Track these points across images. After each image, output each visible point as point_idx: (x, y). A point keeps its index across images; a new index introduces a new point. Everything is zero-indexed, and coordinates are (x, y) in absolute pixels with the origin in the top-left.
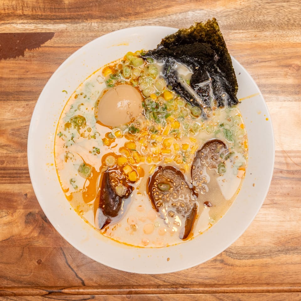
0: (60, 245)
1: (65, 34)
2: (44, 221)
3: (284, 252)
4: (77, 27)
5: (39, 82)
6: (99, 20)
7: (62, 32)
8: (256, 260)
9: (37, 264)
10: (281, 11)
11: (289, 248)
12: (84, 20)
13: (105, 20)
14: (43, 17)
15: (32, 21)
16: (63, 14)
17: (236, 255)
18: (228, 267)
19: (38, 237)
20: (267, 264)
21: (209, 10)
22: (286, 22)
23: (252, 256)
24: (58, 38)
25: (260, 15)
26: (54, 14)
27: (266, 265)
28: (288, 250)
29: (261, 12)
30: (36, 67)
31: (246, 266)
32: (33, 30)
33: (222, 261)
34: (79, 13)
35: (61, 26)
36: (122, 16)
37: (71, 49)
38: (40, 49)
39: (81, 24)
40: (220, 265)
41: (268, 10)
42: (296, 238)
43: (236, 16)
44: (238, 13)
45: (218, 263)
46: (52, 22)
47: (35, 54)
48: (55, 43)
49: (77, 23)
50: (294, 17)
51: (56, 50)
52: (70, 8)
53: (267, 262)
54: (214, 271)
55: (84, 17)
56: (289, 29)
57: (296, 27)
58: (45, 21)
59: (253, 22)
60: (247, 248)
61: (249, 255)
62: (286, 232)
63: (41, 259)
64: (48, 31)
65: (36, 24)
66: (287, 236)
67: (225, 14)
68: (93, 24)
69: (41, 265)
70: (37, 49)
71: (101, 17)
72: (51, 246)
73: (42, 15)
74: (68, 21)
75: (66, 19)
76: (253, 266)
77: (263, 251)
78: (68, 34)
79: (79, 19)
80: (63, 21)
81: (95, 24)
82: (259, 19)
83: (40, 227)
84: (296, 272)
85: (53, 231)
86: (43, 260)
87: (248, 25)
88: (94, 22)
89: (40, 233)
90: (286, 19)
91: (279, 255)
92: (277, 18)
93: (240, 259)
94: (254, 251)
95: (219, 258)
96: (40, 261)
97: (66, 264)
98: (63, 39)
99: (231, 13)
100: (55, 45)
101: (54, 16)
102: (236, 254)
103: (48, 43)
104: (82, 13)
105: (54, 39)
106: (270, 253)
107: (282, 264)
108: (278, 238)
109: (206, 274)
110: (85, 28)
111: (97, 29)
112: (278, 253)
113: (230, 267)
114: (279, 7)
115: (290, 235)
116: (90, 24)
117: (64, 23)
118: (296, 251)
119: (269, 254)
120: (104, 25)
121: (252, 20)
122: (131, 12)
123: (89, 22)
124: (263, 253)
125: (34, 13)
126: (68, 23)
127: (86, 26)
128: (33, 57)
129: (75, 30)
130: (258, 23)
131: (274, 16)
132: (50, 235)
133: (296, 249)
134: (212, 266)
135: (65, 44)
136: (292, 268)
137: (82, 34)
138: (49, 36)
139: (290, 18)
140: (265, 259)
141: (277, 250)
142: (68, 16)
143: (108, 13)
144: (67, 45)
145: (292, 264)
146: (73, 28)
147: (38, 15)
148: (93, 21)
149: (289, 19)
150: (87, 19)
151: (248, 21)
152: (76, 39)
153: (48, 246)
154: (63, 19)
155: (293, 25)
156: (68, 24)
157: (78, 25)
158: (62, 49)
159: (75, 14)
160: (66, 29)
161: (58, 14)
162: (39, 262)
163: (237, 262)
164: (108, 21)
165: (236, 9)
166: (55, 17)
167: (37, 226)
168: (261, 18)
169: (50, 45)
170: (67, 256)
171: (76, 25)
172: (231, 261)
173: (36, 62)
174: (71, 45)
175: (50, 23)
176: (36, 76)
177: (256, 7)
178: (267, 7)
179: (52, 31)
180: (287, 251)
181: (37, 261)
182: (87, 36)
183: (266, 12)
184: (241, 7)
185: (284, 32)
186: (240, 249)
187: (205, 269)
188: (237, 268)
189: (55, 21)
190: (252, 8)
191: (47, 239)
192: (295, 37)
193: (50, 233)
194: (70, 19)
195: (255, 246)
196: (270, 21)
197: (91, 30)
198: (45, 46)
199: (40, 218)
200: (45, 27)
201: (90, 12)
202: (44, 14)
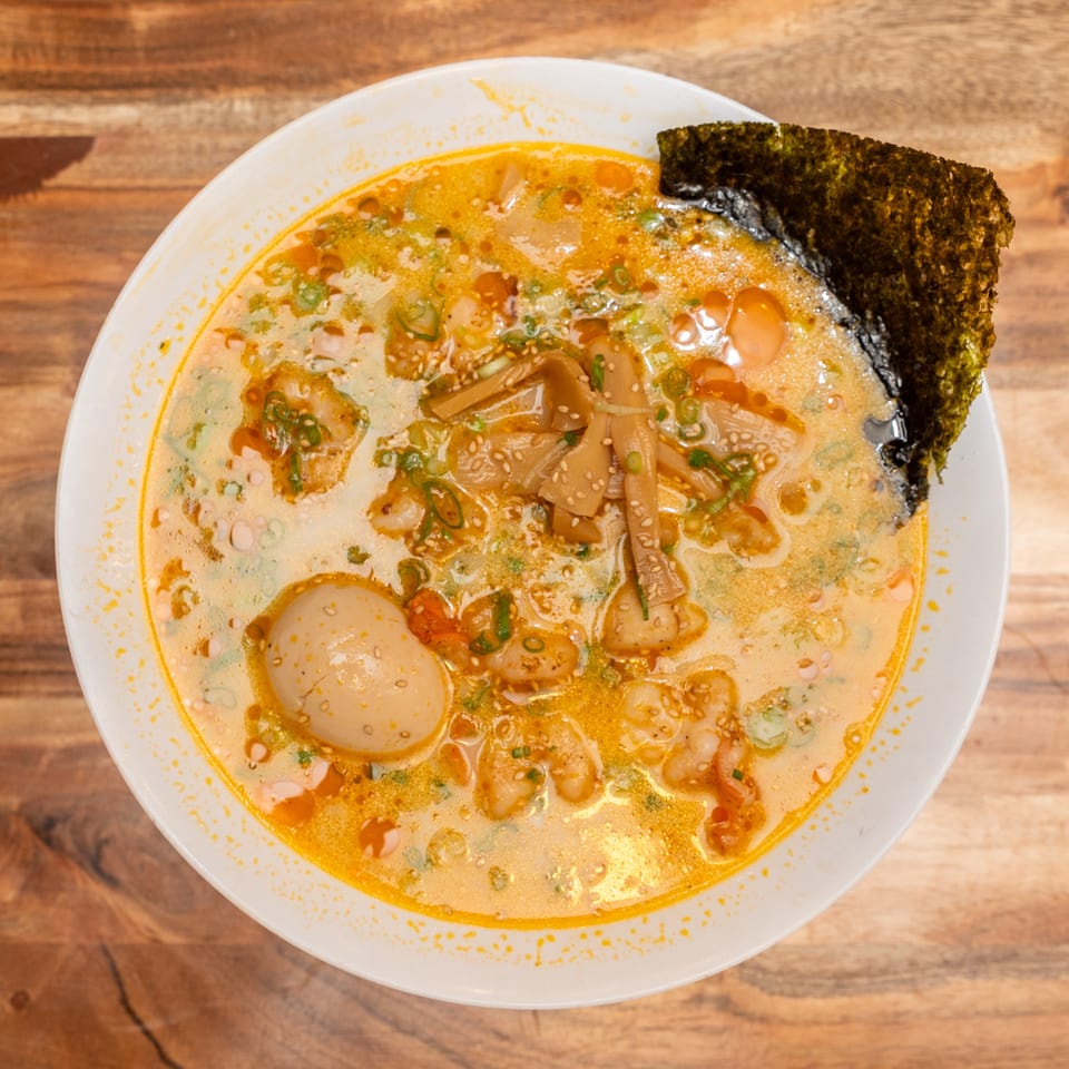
0: (100, 936)
1: (132, 143)
2: (40, 843)
3: (965, 970)
4: (177, 115)
5: (35, 317)
6: (261, 91)
7: (123, 133)
8: (857, 1000)
9: (9, 1008)
10: (938, 55)
11: (987, 951)
12: (207, 92)
13: (282, 90)
14: (54, 80)
15: (12, 95)
16: (127, 69)
17: (780, 979)
18: (747, 1026)
19: (17, 903)
20: (898, 1014)
21: (669, 52)
22: (958, 97)
23: (842, 981)
24: (107, 158)
25: (860, 69)
26: (91, 68)
27: (896, 1020)
28: (981, 960)
29: (863, 59)
30: (23, 263)
31: (816, 1023)
32: (14, 127)
33: (724, 1004)
34: (187, 66)
35: (122, 114)
36: (346, 75)
37: (153, 195)
38: (42, 198)
39: (195, 106)
40: (718, 1020)
41: (892, 53)
42: (1011, 913)
43: (770, 74)
44: (777, 64)
45: (707, 1009)
46: (87, 97)
47: (21, 216)
48: (95, 173)
49: (177, 101)
50: (989, 75)
51: (102, 201)
52: (154, 50)
53: (901, 1008)
54: (694, 1040)
55: (206, 78)
56: (969, 121)
57: (994, 111)
58: (60, 95)
59: (837, 94)
60: (821, 952)
61: (829, 978)
62: (972, 888)
63: (29, 991)
64: (70, 133)
65: (28, 104)
66: (975, 904)
67: (730, 66)
68: (238, 106)
69: (24, 1012)
70: (30, 196)
71: (267, 81)
72: (65, 940)
73: (49, 74)
74: (146, 93)
75: (139, 85)
76: (845, 1020)
77: (882, 963)
78: (146, 141)
79: (185, 86)
80: (125, 94)
81: (243, 104)
82: (855, 85)
83: (25, 864)
84: (1013, 1049)
85: (74, 881)
86: (33, 995)
87: (815, 108)
88: (243, 99)
89: (24, 889)
90: (958, 83)
91: (949, 979)
92: (923, 83)
93: (794, 995)
94: (849, 964)
95: (712, 990)
96: (21, 997)
97: (122, 1009)
98: (127, 159)
99: (751, 64)
100: (98, 183)
101: (93, 75)
102: (780, 973)
103: (70, 175)
104: (196, 66)
105: (93, 161)
106: (912, 972)
107: (961, 1015)
108: (942, 912)
109: (662, 1053)
110: (208, 119)
111: (250, 121)
112: (942, 971)
113: (757, 1027)
114: (932, 39)
115: (988, 901)
116: (225, 106)
117: (130, 101)
118: (1012, 965)
119: (906, 976)
120: (277, 107)
121: (831, 88)
122: (378, 60)
123: (222, 96)
124: (884, 972)
125: (21, 66)
126: (143, 100)
127: (212, 113)
128: (15, 224)
129: (172, 128)
130: (854, 98)
131: (915, 75)
132: (62, 897)
133: (1013, 956)
134: (688, 1024)
135: (133, 176)
136: (1000, 1032)
137: (195, 140)
138: (74, 148)
139: (973, 79)
140: (892, 996)
141: (937, 958)
142: (147, 79)
143: (291, 63)
144: (140, 182)
145: (997, 1014)
146: (162, 121)
147: (36, 73)
148: (237, 93)
149: (971, 85)
150: (214, 88)
151: (815, 90)
152: (174, 158)
153: (54, 940)
154: (125, 88)
155: (984, 105)
156: (144, 106)
157: (182, 108)
158: (123, 199)
159: (173, 68)
160: (139, 125)
161: (107, 69)
162: (19, 1001)
163: (784, 1007)
164: (294, 94)
165: (770, 47)
166: (97, 82)
167: (13, 859)
168: (863, 80)
169: (77, 182)
170: (127, 980)
171: (172, 109)
172: (759, 1001)
173: (21, 245)
174: (155, 182)
175: (78, 101)
176: (22, 297)
177: (843, 40)
178: (888, 41)
179: (86, 132)
180: (977, 964)
181: (10, 995)
182: (216, 149)
183: (881, 59)
184: (788, 42)
185: (952, 133)
186: (794, 957)
187: (658, 1035)
188: (785, 1031)
189: (96, 93)
190: (831, 43)
191: (52, 911)
192: (992, 150)
193: (61, 889)
194: (151, 85)
195: (852, 945)
196: (899, 92)
197: (229, 125)
198: (59, 188)
199: (26, 830)
200: (60, 115)
201: (229, 62)
202: (57, 69)
